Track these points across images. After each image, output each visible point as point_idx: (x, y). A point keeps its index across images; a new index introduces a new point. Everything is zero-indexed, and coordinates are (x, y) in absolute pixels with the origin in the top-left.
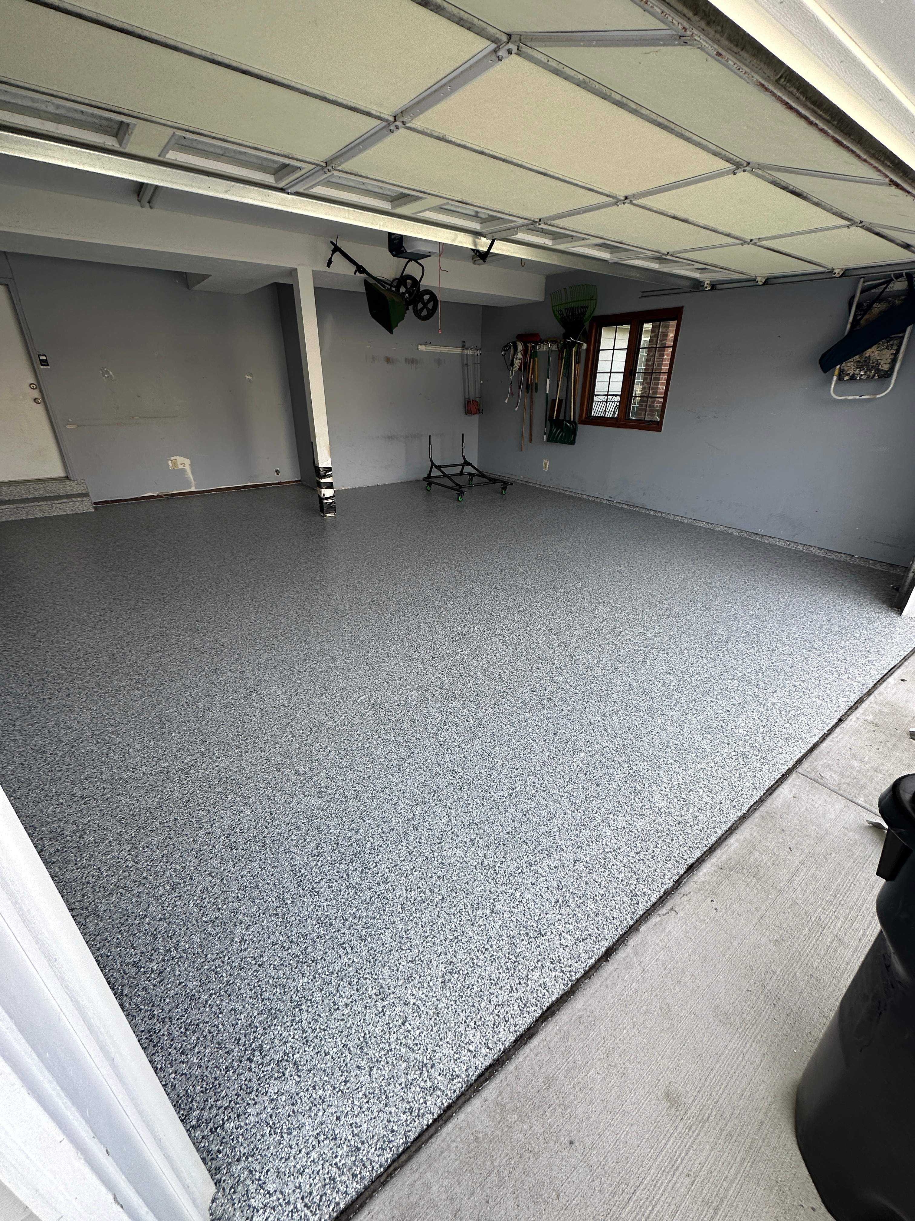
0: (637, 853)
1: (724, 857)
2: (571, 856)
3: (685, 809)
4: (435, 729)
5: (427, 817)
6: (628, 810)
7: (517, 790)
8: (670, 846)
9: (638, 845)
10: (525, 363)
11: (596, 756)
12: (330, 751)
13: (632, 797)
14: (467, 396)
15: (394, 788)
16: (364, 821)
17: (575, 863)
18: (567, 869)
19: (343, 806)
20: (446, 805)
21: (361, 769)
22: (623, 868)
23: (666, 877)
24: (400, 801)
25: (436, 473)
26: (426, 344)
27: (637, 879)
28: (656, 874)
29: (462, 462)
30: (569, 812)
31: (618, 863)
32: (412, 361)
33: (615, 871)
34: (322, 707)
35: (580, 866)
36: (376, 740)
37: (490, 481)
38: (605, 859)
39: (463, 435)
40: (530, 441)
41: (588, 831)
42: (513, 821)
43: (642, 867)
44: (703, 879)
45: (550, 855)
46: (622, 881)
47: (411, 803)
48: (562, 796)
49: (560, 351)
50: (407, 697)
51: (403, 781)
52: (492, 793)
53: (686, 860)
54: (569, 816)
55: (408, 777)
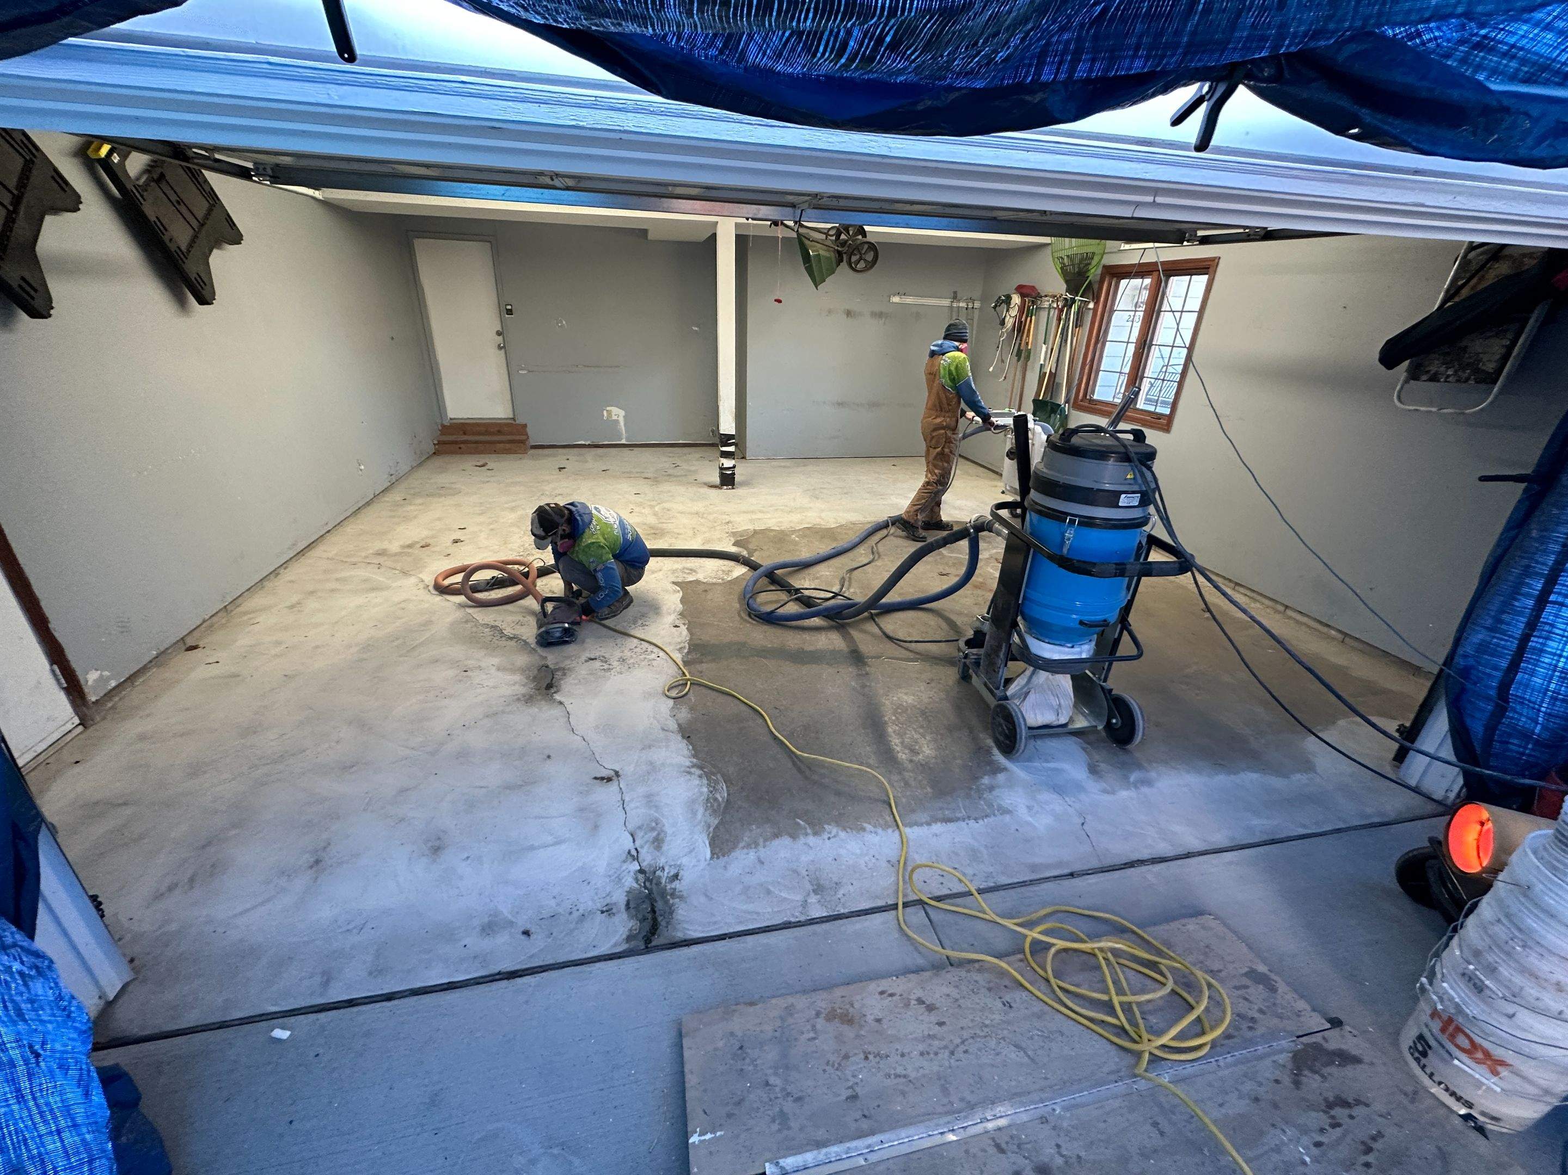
10: (1020, 323)
26: (899, 295)
32: (882, 314)
49: (1060, 310)
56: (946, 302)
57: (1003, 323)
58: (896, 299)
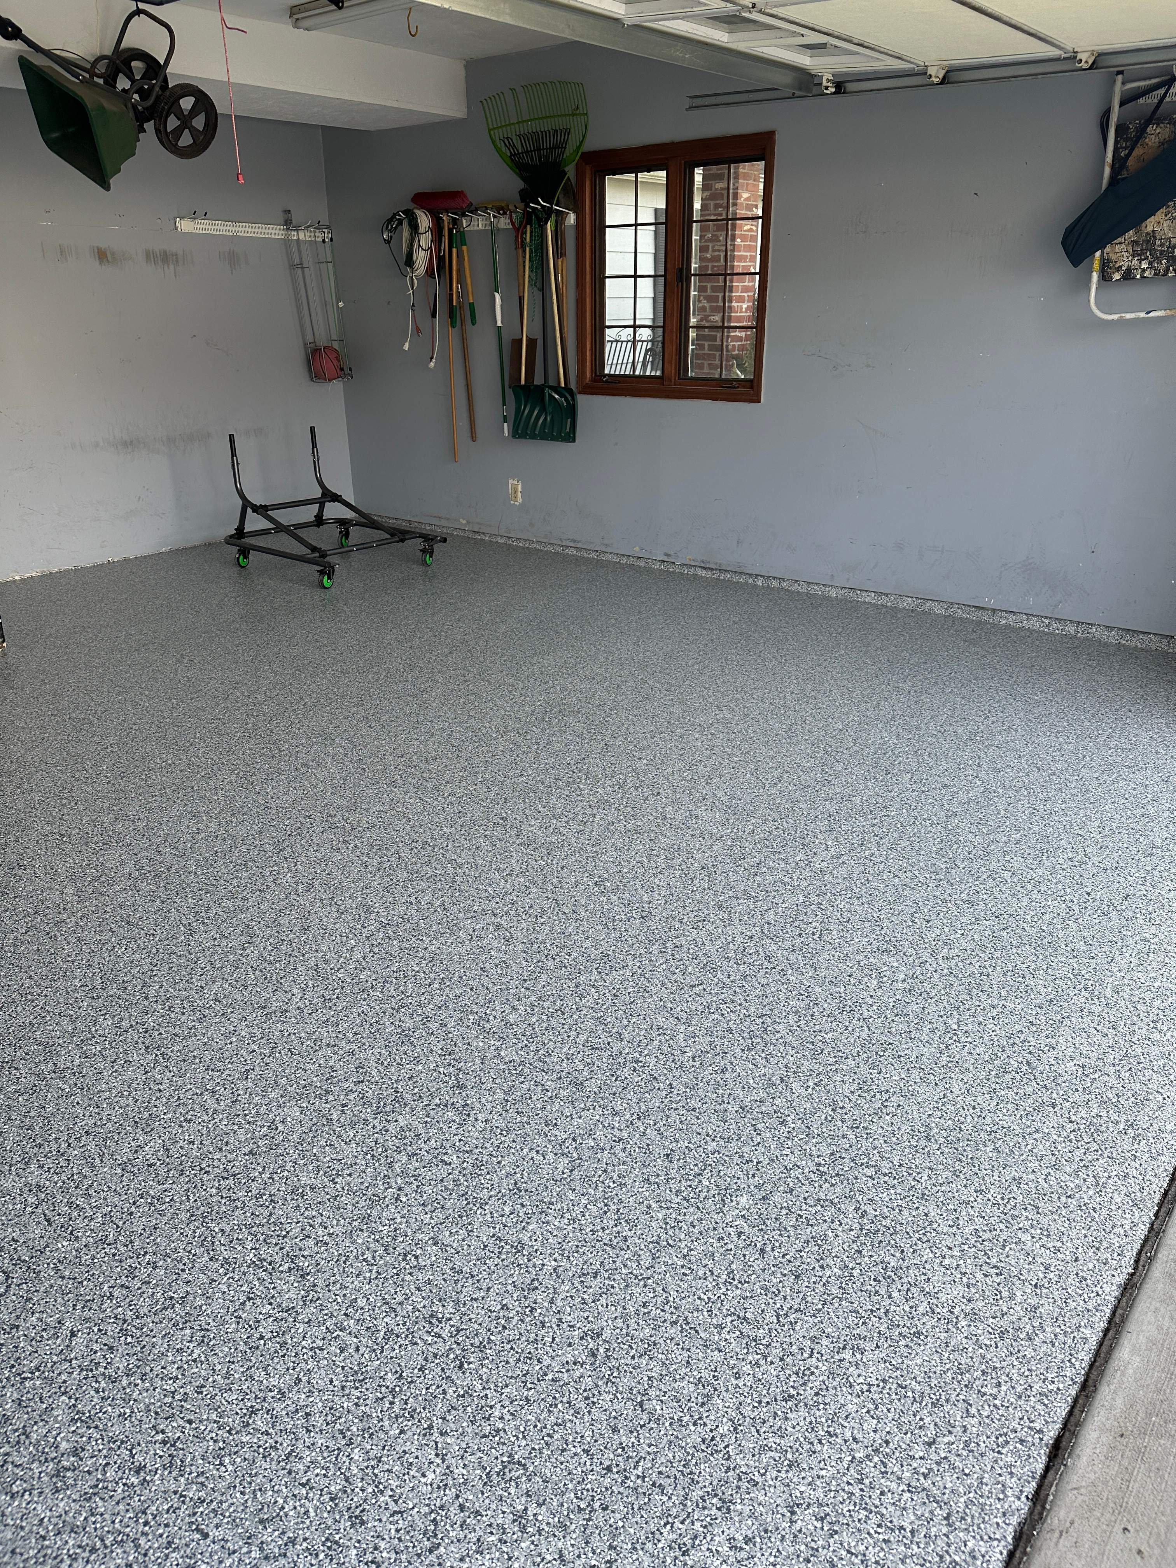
0: (930, 1444)
1: (1119, 1401)
2: (777, 1497)
3: (1005, 1294)
4: (362, 1203)
5: (384, 1478)
6: (883, 1328)
7: (606, 1335)
8: (997, 1402)
9: (927, 1420)
10: (441, 259)
11: (777, 1197)
12: (73, 1334)
13: (882, 1292)
14: (310, 339)
15: (278, 1407)
16: (206, 1536)
17: (793, 1513)
18: (775, 1537)
19: (135, 1502)
20: (430, 1427)
21: (173, 1370)
22: (907, 1495)
23: (1009, 1492)
24: (300, 1444)
25: (254, 522)
26: (194, 215)
27: (947, 1518)
28: (986, 1488)
29: (318, 493)
30: (747, 1368)
31: (894, 1485)
32: (165, 258)
33: (891, 1508)
34: (32, 1200)
35: (806, 1520)
36: (204, 1270)
37: (392, 535)
38: (861, 1481)
39: (312, 430)
40: (473, 438)
41: (803, 1412)
42: (615, 1430)
43: (949, 1481)
44: (1092, 1476)
45: (726, 1506)
46: (912, 1532)
47: (331, 1444)
48: (720, 1327)
49: (519, 230)
50: (273, 1126)
51: (299, 1380)
52: (547, 1361)
53: (1040, 1431)
54: (750, 1381)
55: (311, 1364)
56: (276, 232)
57: (409, 261)
58: (186, 226)
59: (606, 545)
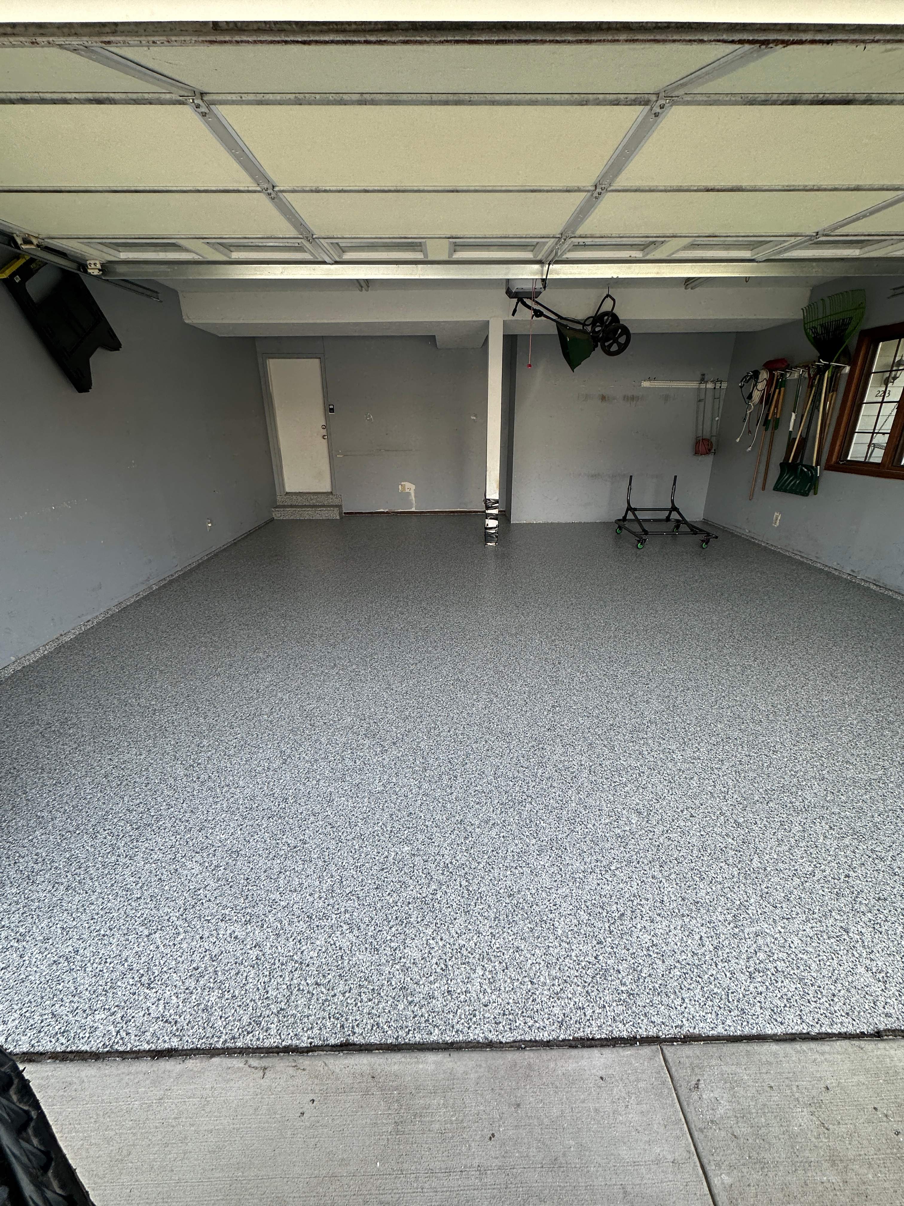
14: (699, 435)
15: (232, 789)
16: (182, 804)
17: (255, 947)
18: (241, 947)
20: (242, 825)
21: (234, 762)
23: (309, 1032)
24: (222, 802)
26: (649, 379)
32: (632, 399)
37: (692, 530)
39: (676, 477)
40: (763, 488)
49: (811, 379)
57: (750, 397)
58: (646, 384)
59: (817, 558)
